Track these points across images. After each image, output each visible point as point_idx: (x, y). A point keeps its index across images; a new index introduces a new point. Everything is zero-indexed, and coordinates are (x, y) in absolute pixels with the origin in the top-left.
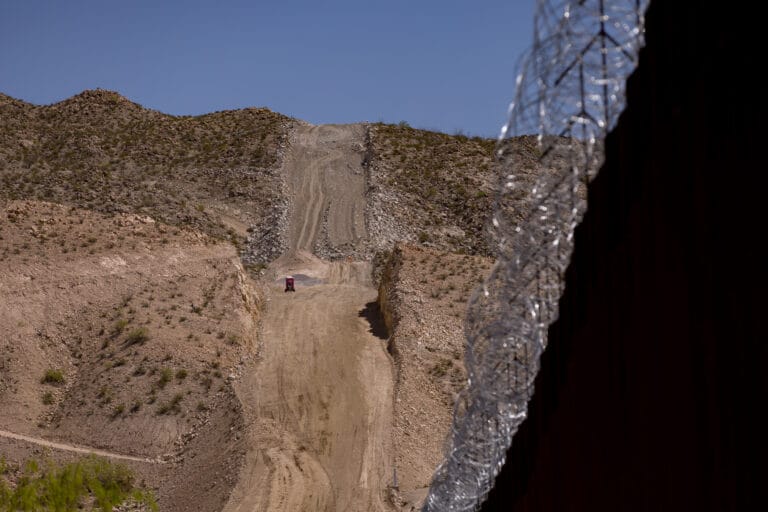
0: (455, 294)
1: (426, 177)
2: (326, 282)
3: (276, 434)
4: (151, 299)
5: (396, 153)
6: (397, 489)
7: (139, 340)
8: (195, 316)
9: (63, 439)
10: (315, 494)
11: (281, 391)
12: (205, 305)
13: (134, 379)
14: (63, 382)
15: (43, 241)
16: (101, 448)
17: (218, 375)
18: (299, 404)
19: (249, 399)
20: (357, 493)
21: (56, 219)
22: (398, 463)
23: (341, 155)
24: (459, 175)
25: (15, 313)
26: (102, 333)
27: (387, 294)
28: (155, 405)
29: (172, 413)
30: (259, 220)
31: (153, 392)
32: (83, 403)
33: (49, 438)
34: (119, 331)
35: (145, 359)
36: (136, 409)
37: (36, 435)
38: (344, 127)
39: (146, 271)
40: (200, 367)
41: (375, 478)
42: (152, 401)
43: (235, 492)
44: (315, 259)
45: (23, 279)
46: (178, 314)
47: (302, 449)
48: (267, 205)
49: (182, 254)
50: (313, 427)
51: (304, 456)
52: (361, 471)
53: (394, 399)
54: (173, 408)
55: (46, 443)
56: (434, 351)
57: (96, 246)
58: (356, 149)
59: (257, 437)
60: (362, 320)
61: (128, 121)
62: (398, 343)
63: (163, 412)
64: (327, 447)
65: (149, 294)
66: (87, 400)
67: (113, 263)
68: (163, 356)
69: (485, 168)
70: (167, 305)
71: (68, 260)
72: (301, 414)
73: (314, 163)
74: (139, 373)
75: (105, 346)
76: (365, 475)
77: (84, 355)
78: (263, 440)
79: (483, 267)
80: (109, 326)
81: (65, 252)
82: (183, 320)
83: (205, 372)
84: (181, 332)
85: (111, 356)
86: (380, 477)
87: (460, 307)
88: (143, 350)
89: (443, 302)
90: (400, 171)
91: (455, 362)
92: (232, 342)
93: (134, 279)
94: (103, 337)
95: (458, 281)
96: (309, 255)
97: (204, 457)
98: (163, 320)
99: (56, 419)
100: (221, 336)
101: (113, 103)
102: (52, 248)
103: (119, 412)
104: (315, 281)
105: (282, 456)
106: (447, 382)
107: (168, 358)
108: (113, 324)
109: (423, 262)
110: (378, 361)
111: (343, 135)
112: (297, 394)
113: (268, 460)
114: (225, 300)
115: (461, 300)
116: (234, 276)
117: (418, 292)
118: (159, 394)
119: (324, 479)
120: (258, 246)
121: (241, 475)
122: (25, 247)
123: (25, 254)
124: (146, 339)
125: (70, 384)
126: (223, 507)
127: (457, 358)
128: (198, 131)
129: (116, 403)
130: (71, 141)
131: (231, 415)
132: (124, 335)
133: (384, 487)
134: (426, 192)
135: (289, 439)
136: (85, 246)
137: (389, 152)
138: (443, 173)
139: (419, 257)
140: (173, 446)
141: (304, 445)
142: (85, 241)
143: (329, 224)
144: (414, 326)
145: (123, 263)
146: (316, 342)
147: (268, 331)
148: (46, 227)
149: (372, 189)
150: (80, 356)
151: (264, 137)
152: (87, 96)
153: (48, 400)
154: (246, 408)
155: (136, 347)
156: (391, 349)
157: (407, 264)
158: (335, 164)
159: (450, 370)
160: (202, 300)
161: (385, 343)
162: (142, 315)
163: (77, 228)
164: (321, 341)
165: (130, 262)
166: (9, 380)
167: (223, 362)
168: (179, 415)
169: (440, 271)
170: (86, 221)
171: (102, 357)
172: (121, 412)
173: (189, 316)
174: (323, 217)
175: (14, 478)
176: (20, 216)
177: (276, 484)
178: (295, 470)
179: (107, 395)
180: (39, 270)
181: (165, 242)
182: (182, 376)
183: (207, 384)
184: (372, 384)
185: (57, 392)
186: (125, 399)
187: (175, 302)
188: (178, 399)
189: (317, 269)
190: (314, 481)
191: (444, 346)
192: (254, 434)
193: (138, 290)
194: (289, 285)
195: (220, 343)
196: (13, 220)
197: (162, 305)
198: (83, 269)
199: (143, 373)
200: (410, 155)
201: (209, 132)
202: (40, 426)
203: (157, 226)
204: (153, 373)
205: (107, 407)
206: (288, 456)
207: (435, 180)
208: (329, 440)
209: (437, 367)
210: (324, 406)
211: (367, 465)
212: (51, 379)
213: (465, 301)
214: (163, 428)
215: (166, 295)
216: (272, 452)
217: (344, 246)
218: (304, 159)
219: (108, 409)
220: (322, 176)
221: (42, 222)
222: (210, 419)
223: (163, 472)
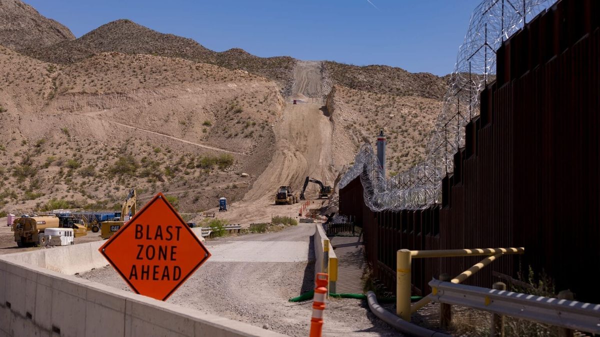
0: (354, 102)
1: (341, 75)
2: (307, 103)
3: (287, 145)
4: (245, 98)
5: (331, 68)
6: (333, 166)
7: (239, 111)
8: (260, 104)
9: (208, 145)
10: (301, 166)
11: (290, 131)
12: (264, 101)
13: (236, 125)
14: (211, 125)
15: (207, 77)
16: (222, 149)
17: (267, 125)
18: (296, 136)
19: (278, 133)
20: (317, 166)
21: (213, 70)
22: (333, 157)
23: (313, 68)
24: (352, 75)
25: (195, 100)
26: (226, 109)
27: (330, 101)
28: (243, 134)
29: (250, 137)
30: (286, 86)
31: (243, 130)
32: (217, 133)
33: (204, 144)
34: (232, 108)
35: (241, 118)
36: (236, 135)
37: (199, 143)
38: (314, 62)
39: (244, 89)
40: (261, 122)
41: (324, 162)
42: (243, 133)
43: (271, 164)
44: (304, 96)
45: (199, 89)
46: (254, 103)
47: (297, 150)
48: (289, 81)
49: (257, 84)
50: (301, 143)
51: (298, 153)
52: (319, 159)
53: (332, 135)
54: (250, 135)
55: (203, 146)
56: (346, 121)
57: (227, 79)
58: (318, 67)
59: (280, 145)
60: (320, 111)
61: (246, 58)
62: (334, 118)
63: (246, 137)
64: (307, 150)
65: (244, 96)
66: (218, 131)
67: (233, 86)
68: (248, 117)
69: (361, 74)
70: (251, 100)
71: (216, 83)
72: (297, 139)
73: (304, 71)
74: (238, 123)
75: (227, 113)
76: (321, 160)
77: (219, 116)
78: (282, 147)
79: (364, 94)
80: (229, 107)
81: (215, 81)
82: (256, 105)
83: (263, 124)
84: (255, 109)
85: (229, 116)
86: (327, 161)
87: (356, 106)
88: (240, 115)
89: (350, 105)
90: (333, 74)
91: (354, 125)
92: (273, 114)
93: (239, 91)
94: (226, 110)
95: (356, 98)
96: (302, 95)
97: (260, 153)
98: (249, 105)
99: (207, 138)
100: (269, 112)
101: (241, 52)
102: (210, 79)
103: (230, 136)
104: (304, 102)
105: (289, 152)
106: (351, 131)
107: (249, 118)
108: (230, 106)
109: (343, 91)
110: (326, 123)
111: (314, 64)
112: (296, 132)
113: (284, 154)
114: (272, 100)
115: (356, 104)
116: (275, 92)
117: (341, 101)
118: (245, 130)
119: (305, 161)
120: (285, 93)
121: (273, 158)
122: (201, 78)
123: (201, 81)
124: (242, 111)
125: (213, 126)
126: (265, 169)
127: (355, 124)
128: (268, 62)
129: (229, 133)
130: (226, 61)
131: (271, 138)
132: (234, 109)
133: (328, 165)
134: (341, 80)
135: (293, 147)
136: (222, 79)
137: (329, 68)
138: (347, 75)
139: (341, 89)
140: (249, 149)
141: (298, 149)
142: (223, 78)
143: (309, 87)
144: (339, 112)
145: (236, 86)
146: (304, 116)
147: (286, 112)
148: (209, 72)
149: (323, 78)
150: (218, 117)
151: (289, 62)
152: (233, 50)
153: (204, 131)
154: (277, 136)
155: (238, 114)
156: (331, 120)
157: (337, 92)
158: (311, 71)
159: (352, 128)
160: (263, 100)
161: (329, 118)
162: (241, 103)
163: (220, 73)
164: (306, 117)
165: (238, 86)
166: (191, 123)
167: (269, 120)
168: (252, 138)
169: (349, 94)
170: (224, 71)
171: (226, 117)
172: (231, 136)
173: (258, 104)
174: (307, 85)
175: (189, 157)
176: (200, 68)
177: (286, 162)
178: (294, 157)
179: (226, 130)
180: (205, 86)
181: (251, 80)
182: (254, 124)
183: (263, 128)
184: (324, 130)
185: (208, 128)
186: (233, 132)
187: (254, 99)
188: (252, 132)
189: (305, 99)
190: (301, 161)
191: (350, 119)
192: (279, 145)
193: (240, 94)
194: (295, 102)
195: (269, 114)
196: (197, 69)
197: (248, 100)
198: (221, 87)
199: (240, 123)
200: (336, 69)
201: (271, 62)
202: (201, 140)
203: (249, 74)
204: (244, 123)
205: (226, 134)
206: (291, 152)
207: (344, 76)
208: (307, 148)
209: (347, 126)
210: (306, 137)
211: (322, 157)
212: (206, 124)
213: (358, 105)
214: (246, 143)
215: (251, 97)
216: (286, 151)
217: (314, 94)
218: (301, 69)
219: (226, 135)
220: (307, 74)
221: (208, 71)
222: (263, 140)
223: (245, 158)
